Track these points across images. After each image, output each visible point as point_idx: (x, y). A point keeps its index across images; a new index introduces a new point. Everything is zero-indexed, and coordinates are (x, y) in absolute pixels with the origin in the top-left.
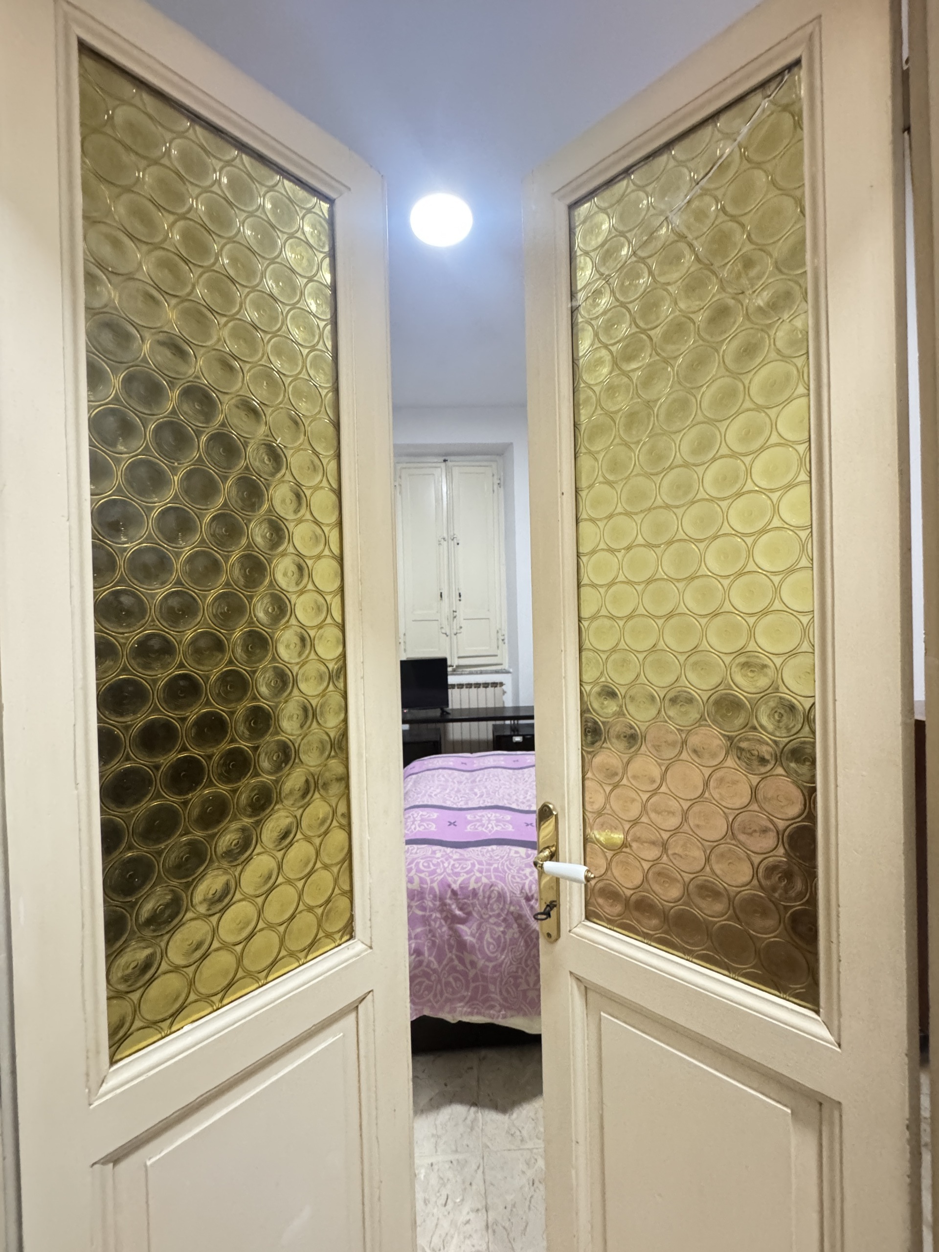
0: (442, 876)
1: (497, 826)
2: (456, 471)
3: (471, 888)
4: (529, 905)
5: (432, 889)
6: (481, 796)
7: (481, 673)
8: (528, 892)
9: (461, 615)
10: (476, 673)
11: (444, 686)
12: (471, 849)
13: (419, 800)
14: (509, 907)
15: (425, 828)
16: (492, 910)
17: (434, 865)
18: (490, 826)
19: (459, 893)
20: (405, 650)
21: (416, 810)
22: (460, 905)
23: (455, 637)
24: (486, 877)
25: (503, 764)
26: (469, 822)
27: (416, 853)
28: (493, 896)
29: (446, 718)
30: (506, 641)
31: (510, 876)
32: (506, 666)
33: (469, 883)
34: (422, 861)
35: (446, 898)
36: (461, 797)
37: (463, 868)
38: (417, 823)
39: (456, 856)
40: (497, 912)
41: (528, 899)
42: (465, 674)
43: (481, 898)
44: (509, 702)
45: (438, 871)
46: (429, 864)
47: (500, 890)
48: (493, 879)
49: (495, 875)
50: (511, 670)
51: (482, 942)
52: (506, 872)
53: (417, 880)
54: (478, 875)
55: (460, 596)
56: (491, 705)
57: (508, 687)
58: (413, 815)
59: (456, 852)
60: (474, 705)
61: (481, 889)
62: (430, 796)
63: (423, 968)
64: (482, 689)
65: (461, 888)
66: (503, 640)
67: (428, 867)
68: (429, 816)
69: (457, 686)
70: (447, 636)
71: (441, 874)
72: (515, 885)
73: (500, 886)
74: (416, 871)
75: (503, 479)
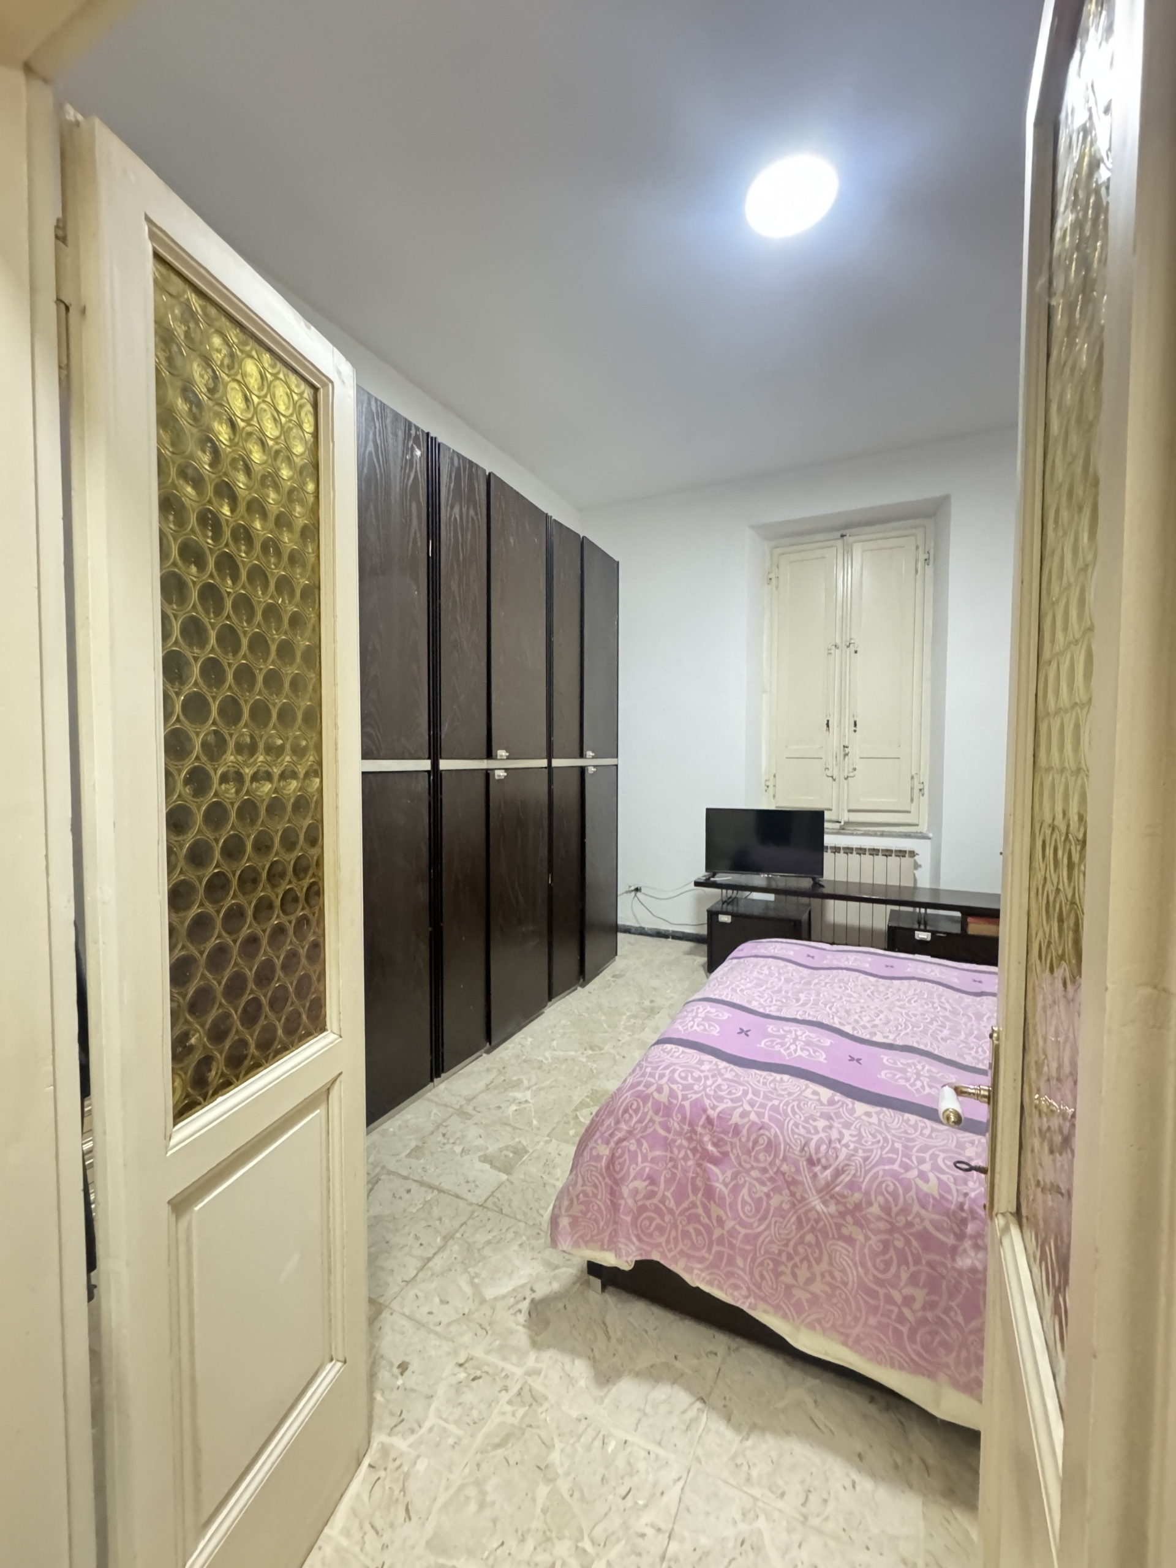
0: (700, 1095)
1: (802, 1049)
2: (857, 549)
3: (732, 1122)
5: (682, 1107)
6: (804, 1005)
7: (883, 835)
8: (813, 1151)
9: (855, 752)
10: (875, 834)
11: (820, 848)
12: (753, 1071)
13: (717, 992)
14: (781, 1165)
15: (705, 1030)
16: (757, 1160)
17: (693, 1078)
18: (793, 1047)
19: (715, 1121)
20: (774, 796)
21: (705, 1003)
22: (715, 1140)
23: (846, 782)
24: (757, 1113)
25: (866, 966)
26: (767, 1035)
27: (678, 1057)
28: (761, 1141)
29: (818, 892)
30: (926, 791)
31: (791, 1123)
32: (924, 828)
33: (731, 1115)
34: (680, 1069)
35: (697, 1126)
36: (777, 1001)
37: (730, 1093)
38: (697, 1020)
39: (728, 1075)
40: (762, 1165)
41: (811, 1162)
42: (857, 835)
43: (744, 1139)
44: (924, 880)
45: (696, 1087)
46: (687, 1076)
47: (772, 1138)
48: (766, 1120)
49: (769, 1115)
50: (931, 835)
51: (736, 1197)
52: (787, 1115)
53: (666, 1090)
54: (747, 1107)
55: (855, 725)
56: (893, 881)
57: (923, 859)
58: (698, 1008)
59: (732, 1070)
61: (746, 1127)
62: (734, 990)
63: (656, 1201)
64: (881, 858)
65: (718, 1116)
66: (921, 790)
67: (685, 1078)
68: (717, 1015)
69: (836, 850)
70: (834, 780)
71: (699, 1092)
72: (796, 1136)
73: (773, 1132)
74: (669, 1080)
75: (932, 552)
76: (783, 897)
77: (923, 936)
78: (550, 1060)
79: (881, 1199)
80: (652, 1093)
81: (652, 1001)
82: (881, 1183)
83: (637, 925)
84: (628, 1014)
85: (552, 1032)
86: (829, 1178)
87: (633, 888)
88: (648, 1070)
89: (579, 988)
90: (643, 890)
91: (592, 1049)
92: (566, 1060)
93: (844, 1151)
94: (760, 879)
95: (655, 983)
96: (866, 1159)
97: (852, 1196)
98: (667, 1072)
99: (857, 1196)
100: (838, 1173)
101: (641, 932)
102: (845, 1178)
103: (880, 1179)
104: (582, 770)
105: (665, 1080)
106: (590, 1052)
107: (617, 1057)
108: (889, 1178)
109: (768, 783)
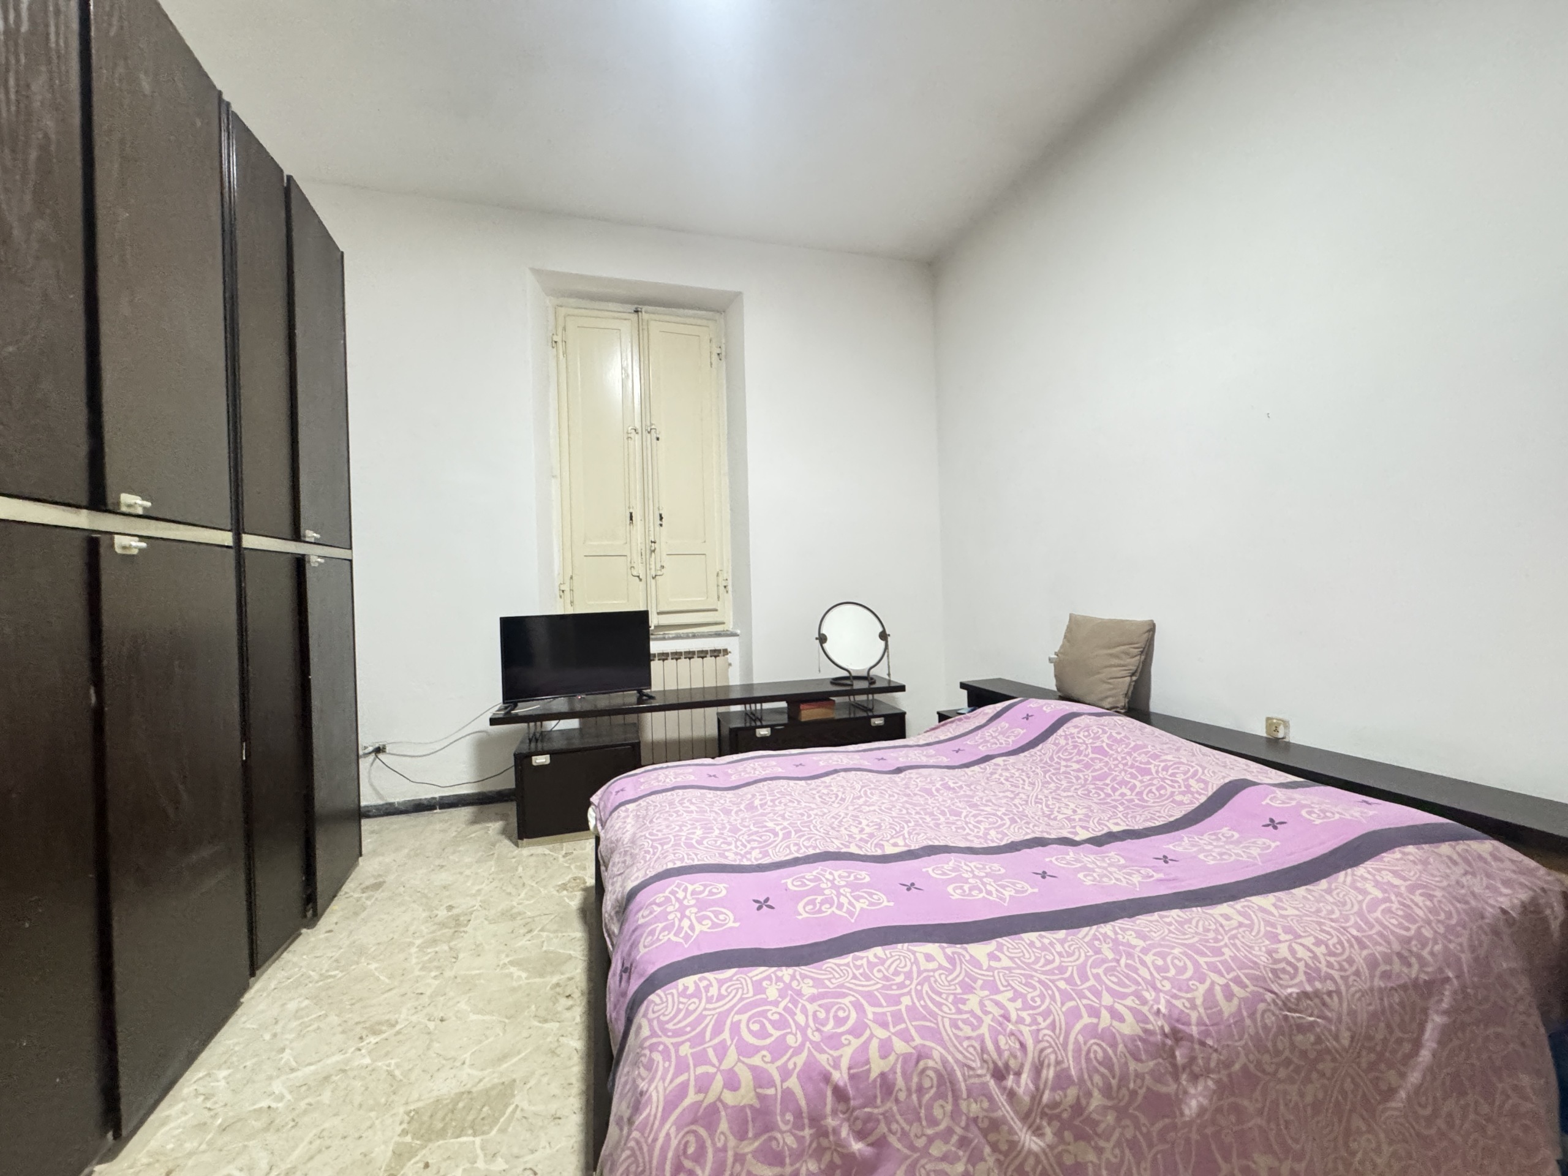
0: (804, 1054)
1: (858, 898)
2: (655, 327)
3: (874, 1074)
4: (1003, 1089)
5: (788, 1094)
6: (787, 835)
7: (694, 636)
8: (995, 1056)
9: (662, 548)
10: (687, 637)
11: (645, 658)
12: (831, 962)
13: (671, 857)
14: (969, 1106)
15: (714, 925)
16: (933, 1122)
17: (776, 1025)
18: (843, 899)
19: (851, 1092)
20: (572, 602)
21: (677, 880)
22: (859, 1125)
23: (653, 581)
24: (898, 1034)
25: (779, 771)
26: (798, 897)
27: (721, 997)
28: (927, 1084)
29: (647, 704)
30: (730, 588)
31: (947, 1023)
32: (729, 626)
33: (868, 1062)
34: (744, 1017)
35: (825, 1117)
36: (749, 842)
37: (840, 1022)
38: (691, 912)
39: (808, 990)
40: (942, 1127)
41: (999, 1075)
42: (669, 638)
43: (902, 1096)
44: (735, 679)
45: (790, 1040)
46: (763, 1026)
47: (940, 1067)
48: (918, 1041)
49: (915, 1027)
50: (738, 632)
52: (934, 1015)
53: (745, 1077)
54: (882, 1034)
55: (661, 518)
56: (710, 683)
57: (734, 657)
58: (673, 893)
59: (804, 977)
60: (684, 685)
61: (899, 1070)
62: (690, 846)
64: (696, 661)
65: (852, 1077)
66: (725, 587)
67: (763, 1034)
68: (711, 893)
69: (664, 656)
70: (641, 580)
71: (803, 1045)
72: (966, 1044)
73: (936, 1055)
74: (740, 1053)
75: (723, 347)
76: (592, 720)
77: (764, 732)
78: (288, 1097)
79: (1097, 1078)
80: (719, 1099)
81: (450, 908)
82: (1088, 1052)
83: (381, 802)
84: (418, 942)
85: (275, 1035)
86: (1031, 1086)
87: (371, 749)
88: (685, 1050)
89: (304, 931)
90: (387, 750)
91: (375, 1033)
92: (327, 1078)
93: (1025, 1030)
94: (560, 704)
95: (443, 877)
96: (1053, 1026)
97: (1066, 1096)
98: (726, 1035)
99: (1072, 1092)
100: (1038, 1069)
101: (389, 811)
102: (1049, 1074)
103: (1085, 1049)
104: (300, 563)
105: (732, 1055)
106: (373, 1040)
107: (431, 1025)
108: (1092, 1041)
109: (563, 588)
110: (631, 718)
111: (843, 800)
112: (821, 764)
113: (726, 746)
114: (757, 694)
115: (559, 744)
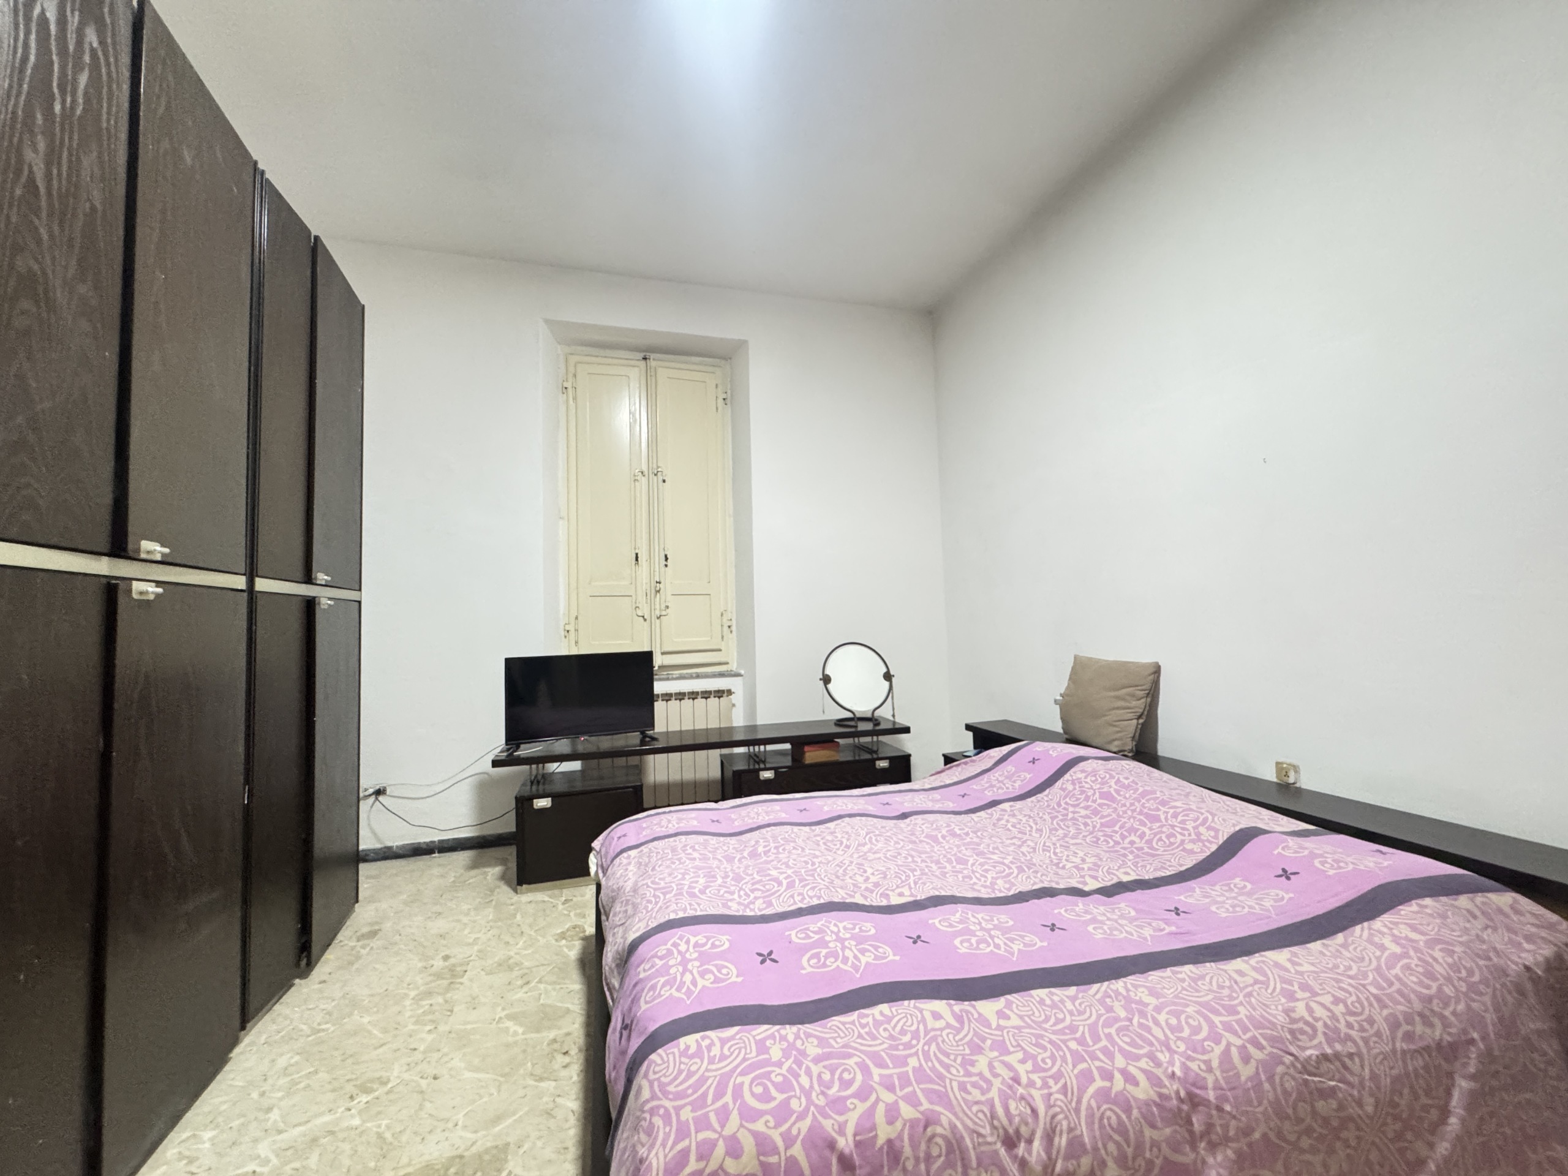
0: (808, 1121)
1: (863, 952)
2: (662, 373)
3: (881, 1141)
5: (792, 1161)
6: (791, 885)
7: (698, 676)
8: (1005, 1122)
9: (667, 588)
10: (691, 677)
11: (649, 698)
12: (836, 1020)
13: (673, 907)
15: (717, 980)
17: (780, 1088)
18: (848, 953)
19: (857, 1160)
20: (576, 642)
21: (679, 932)
23: (658, 621)
24: (903, 1098)
25: (783, 816)
26: (802, 950)
27: (723, 1058)
28: (935, 1152)
29: (650, 746)
30: (734, 628)
31: (955, 1085)
32: (733, 666)
33: (874, 1128)
34: (747, 1079)
36: (752, 891)
37: (846, 1084)
38: (693, 966)
39: (813, 1050)
41: (1010, 1142)
42: (673, 679)
43: (910, 1165)
44: (738, 720)
45: (794, 1104)
46: (766, 1088)
47: (948, 1133)
48: (926, 1105)
49: (922, 1090)
50: (742, 672)
52: (941, 1077)
53: (748, 1144)
54: (888, 1097)
55: (666, 559)
56: (714, 724)
57: (738, 698)
58: (675, 945)
59: (808, 1035)
60: (687, 726)
61: (906, 1137)
62: (693, 895)
64: (700, 701)
65: (858, 1144)
66: (729, 627)
67: (766, 1097)
68: (714, 946)
69: (667, 697)
70: (645, 620)
71: (806, 1110)
72: (975, 1108)
73: (944, 1121)
74: (742, 1116)
75: (729, 392)
76: (594, 762)
77: (767, 775)
78: (275, 1161)
79: (1111, 1147)
80: (721, 1167)
81: (446, 958)
82: (1101, 1119)
83: (378, 846)
84: (413, 994)
85: (263, 1094)
86: (1043, 1154)
87: (371, 791)
88: (687, 1114)
89: (297, 981)
90: (388, 792)
91: (366, 1091)
92: (314, 1140)
93: (1037, 1095)
94: (562, 745)
95: (440, 925)
96: (1064, 1090)
97: (1079, 1166)
98: (728, 1098)
99: (1086, 1162)
100: (1049, 1137)
101: (387, 854)
102: (1062, 1141)
103: (1098, 1115)
104: (310, 605)
105: (734, 1120)
106: (364, 1098)
107: (424, 1083)
108: (1105, 1107)
109: (567, 628)
110: (634, 760)
111: (848, 847)
112: (826, 808)
113: (729, 789)
114: (761, 735)
115: (559, 787)
